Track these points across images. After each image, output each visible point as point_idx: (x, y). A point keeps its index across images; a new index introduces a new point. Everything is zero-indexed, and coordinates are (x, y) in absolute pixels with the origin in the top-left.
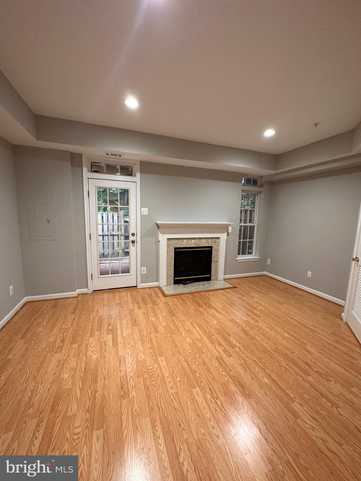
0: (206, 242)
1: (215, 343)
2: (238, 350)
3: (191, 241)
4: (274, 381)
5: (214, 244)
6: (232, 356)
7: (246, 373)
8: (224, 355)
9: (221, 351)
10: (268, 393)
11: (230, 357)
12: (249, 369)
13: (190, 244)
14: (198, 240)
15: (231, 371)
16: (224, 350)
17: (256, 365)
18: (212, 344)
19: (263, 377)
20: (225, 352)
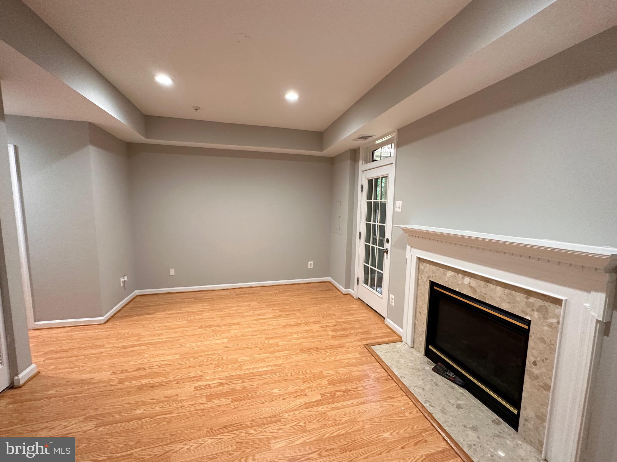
0: (504, 297)
1: (226, 380)
2: (200, 401)
3: (463, 278)
4: (129, 420)
5: (536, 314)
6: (194, 391)
7: (163, 396)
8: (200, 383)
9: (210, 383)
10: (127, 406)
11: (195, 388)
12: (166, 401)
13: (459, 285)
14: (482, 283)
15: (177, 383)
16: (209, 385)
17: (164, 411)
18: (226, 377)
19: (144, 410)
20: (204, 386)
